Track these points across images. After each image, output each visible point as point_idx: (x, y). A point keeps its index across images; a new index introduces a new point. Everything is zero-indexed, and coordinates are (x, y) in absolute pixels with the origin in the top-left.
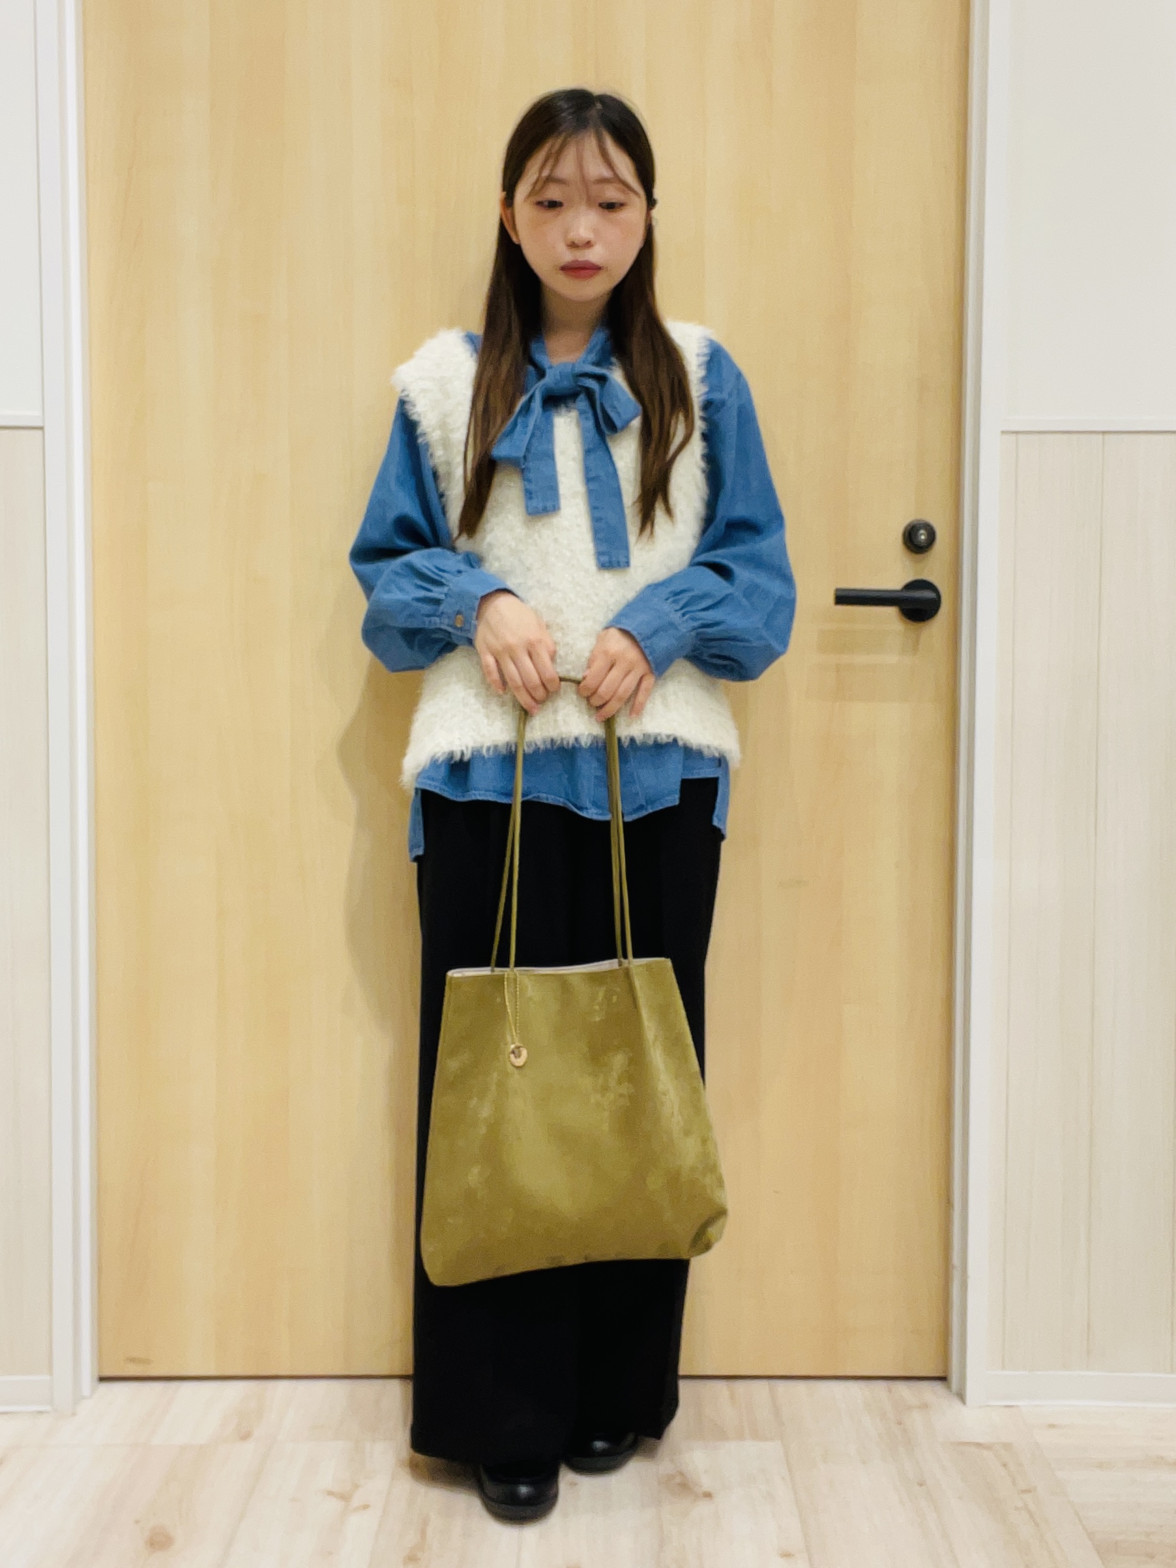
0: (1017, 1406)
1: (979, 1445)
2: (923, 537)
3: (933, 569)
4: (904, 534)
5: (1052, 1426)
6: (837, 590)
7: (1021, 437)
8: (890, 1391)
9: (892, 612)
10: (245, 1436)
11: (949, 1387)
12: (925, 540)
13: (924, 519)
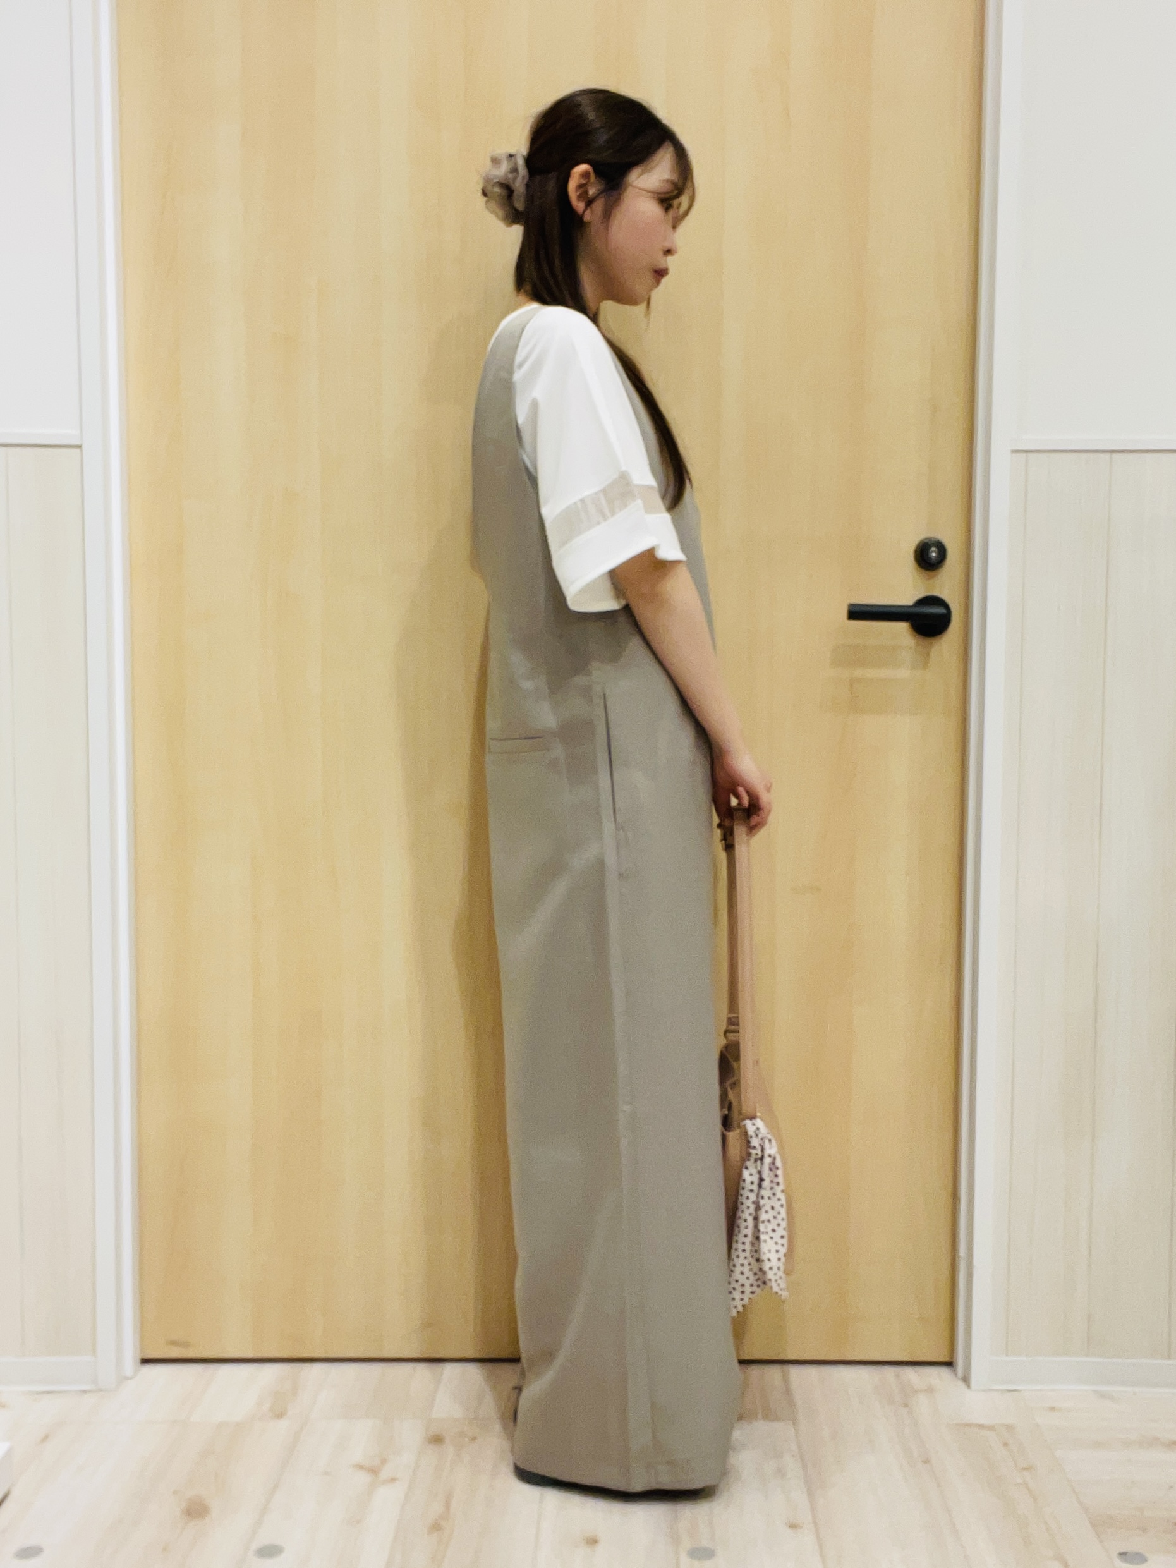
0: (1021, 1390)
1: (981, 1426)
2: (934, 554)
3: (945, 585)
4: (916, 552)
5: (1053, 1409)
6: (851, 606)
7: (1030, 455)
8: (898, 1376)
9: (903, 627)
10: (280, 1415)
11: (956, 1375)
12: (938, 557)
13: (936, 537)
